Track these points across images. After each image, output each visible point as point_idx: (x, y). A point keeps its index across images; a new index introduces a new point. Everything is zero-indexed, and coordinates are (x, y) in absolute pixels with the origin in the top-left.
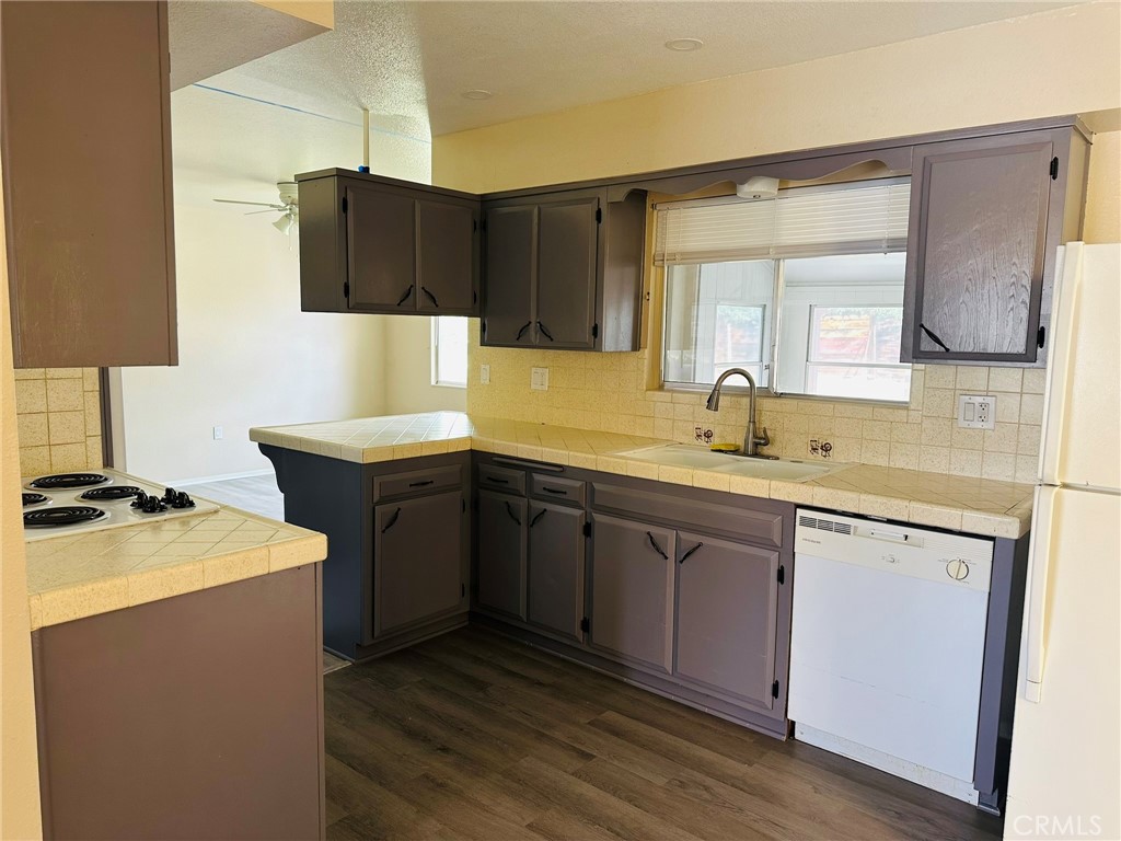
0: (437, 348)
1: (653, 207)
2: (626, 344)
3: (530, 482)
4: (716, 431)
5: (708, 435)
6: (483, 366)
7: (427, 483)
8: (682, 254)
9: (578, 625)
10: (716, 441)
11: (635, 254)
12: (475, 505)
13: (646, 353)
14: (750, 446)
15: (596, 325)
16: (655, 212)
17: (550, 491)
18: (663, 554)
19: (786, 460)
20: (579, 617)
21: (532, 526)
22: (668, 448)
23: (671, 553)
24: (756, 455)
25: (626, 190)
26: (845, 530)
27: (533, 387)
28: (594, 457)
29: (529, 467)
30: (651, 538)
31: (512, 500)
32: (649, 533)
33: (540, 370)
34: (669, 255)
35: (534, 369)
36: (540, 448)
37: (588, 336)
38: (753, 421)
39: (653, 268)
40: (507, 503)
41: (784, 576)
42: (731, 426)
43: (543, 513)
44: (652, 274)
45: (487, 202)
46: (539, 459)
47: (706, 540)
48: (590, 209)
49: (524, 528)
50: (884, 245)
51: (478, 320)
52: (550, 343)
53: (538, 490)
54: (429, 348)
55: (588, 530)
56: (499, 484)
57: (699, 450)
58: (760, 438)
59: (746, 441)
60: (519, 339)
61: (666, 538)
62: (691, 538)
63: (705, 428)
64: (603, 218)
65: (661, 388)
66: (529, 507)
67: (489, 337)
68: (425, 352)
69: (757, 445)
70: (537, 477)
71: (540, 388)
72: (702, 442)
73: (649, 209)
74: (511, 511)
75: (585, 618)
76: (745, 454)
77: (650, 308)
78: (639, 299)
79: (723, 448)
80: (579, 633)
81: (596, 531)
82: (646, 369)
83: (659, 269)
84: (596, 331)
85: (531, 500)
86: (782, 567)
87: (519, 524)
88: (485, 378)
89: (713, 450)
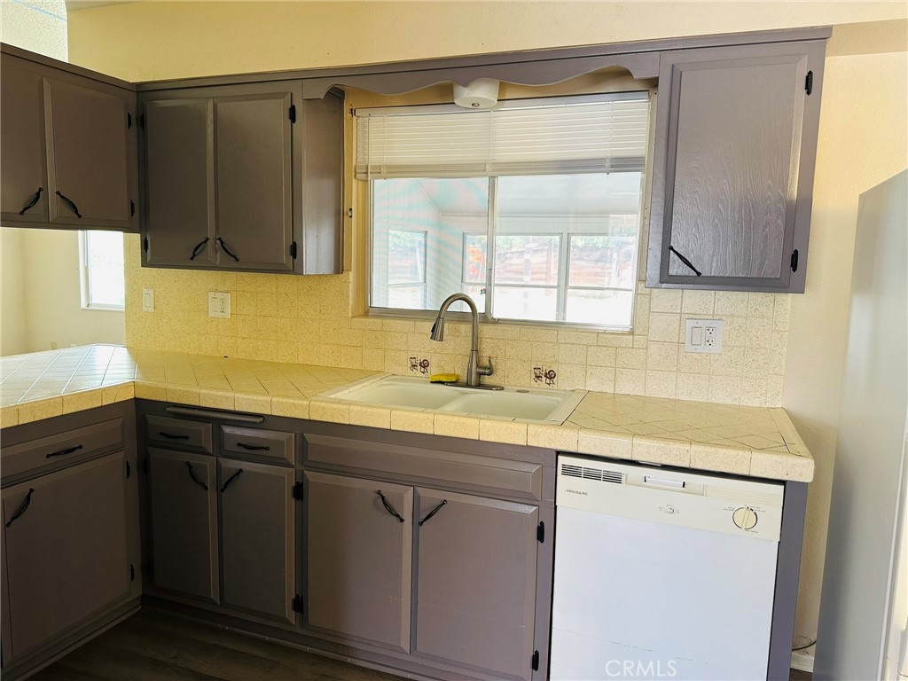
0: (86, 269)
1: (352, 112)
2: (326, 266)
3: (219, 437)
4: (433, 361)
5: (425, 365)
6: (145, 291)
7: (74, 449)
8: (388, 167)
9: (288, 604)
10: (433, 371)
11: (335, 165)
12: (144, 467)
13: (351, 276)
14: (474, 376)
15: (294, 244)
16: (355, 118)
17: (245, 446)
18: (397, 516)
19: (511, 390)
20: (290, 595)
21: (222, 491)
22: (383, 382)
23: (407, 515)
24: (479, 385)
25: (328, 85)
26: (616, 479)
27: (211, 314)
28: (306, 403)
29: (216, 419)
30: (383, 498)
31: (195, 459)
32: (379, 493)
33: (219, 295)
34: (373, 167)
35: (211, 295)
36: (231, 394)
37: (285, 257)
38: (475, 350)
39: (354, 182)
40: (188, 463)
41: (545, 533)
42: (451, 355)
43: (238, 474)
44: (354, 188)
45: (144, 93)
46: (231, 408)
47: (450, 497)
48: (281, 107)
49: (211, 494)
50: (608, 164)
51: (136, 238)
52: (236, 265)
53: (230, 446)
54: (78, 269)
55: (299, 491)
56: (175, 440)
57: (415, 382)
58: (485, 368)
59: (470, 371)
60: (194, 258)
61: (401, 498)
62: (431, 496)
63: (421, 358)
64: (297, 117)
65: (366, 314)
66: (219, 467)
67: (152, 256)
68: (73, 272)
69: (479, 376)
70: (227, 430)
71: (220, 315)
72: (418, 372)
73: (347, 115)
74: (192, 473)
75: (297, 596)
76: (468, 385)
77: (353, 225)
78: (340, 216)
79: (444, 380)
80: (291, 615)
81: (311, 494)
82: (351, 294)
83: (360, 183)
84: (295, 250)
85: (221, 460)
86: (542, 523)
87: (206, 488)
88: (148, 304)
89: (432, 382)
